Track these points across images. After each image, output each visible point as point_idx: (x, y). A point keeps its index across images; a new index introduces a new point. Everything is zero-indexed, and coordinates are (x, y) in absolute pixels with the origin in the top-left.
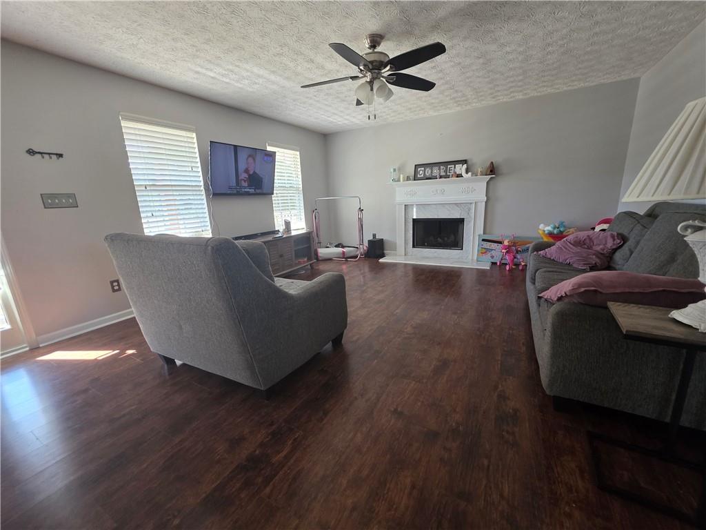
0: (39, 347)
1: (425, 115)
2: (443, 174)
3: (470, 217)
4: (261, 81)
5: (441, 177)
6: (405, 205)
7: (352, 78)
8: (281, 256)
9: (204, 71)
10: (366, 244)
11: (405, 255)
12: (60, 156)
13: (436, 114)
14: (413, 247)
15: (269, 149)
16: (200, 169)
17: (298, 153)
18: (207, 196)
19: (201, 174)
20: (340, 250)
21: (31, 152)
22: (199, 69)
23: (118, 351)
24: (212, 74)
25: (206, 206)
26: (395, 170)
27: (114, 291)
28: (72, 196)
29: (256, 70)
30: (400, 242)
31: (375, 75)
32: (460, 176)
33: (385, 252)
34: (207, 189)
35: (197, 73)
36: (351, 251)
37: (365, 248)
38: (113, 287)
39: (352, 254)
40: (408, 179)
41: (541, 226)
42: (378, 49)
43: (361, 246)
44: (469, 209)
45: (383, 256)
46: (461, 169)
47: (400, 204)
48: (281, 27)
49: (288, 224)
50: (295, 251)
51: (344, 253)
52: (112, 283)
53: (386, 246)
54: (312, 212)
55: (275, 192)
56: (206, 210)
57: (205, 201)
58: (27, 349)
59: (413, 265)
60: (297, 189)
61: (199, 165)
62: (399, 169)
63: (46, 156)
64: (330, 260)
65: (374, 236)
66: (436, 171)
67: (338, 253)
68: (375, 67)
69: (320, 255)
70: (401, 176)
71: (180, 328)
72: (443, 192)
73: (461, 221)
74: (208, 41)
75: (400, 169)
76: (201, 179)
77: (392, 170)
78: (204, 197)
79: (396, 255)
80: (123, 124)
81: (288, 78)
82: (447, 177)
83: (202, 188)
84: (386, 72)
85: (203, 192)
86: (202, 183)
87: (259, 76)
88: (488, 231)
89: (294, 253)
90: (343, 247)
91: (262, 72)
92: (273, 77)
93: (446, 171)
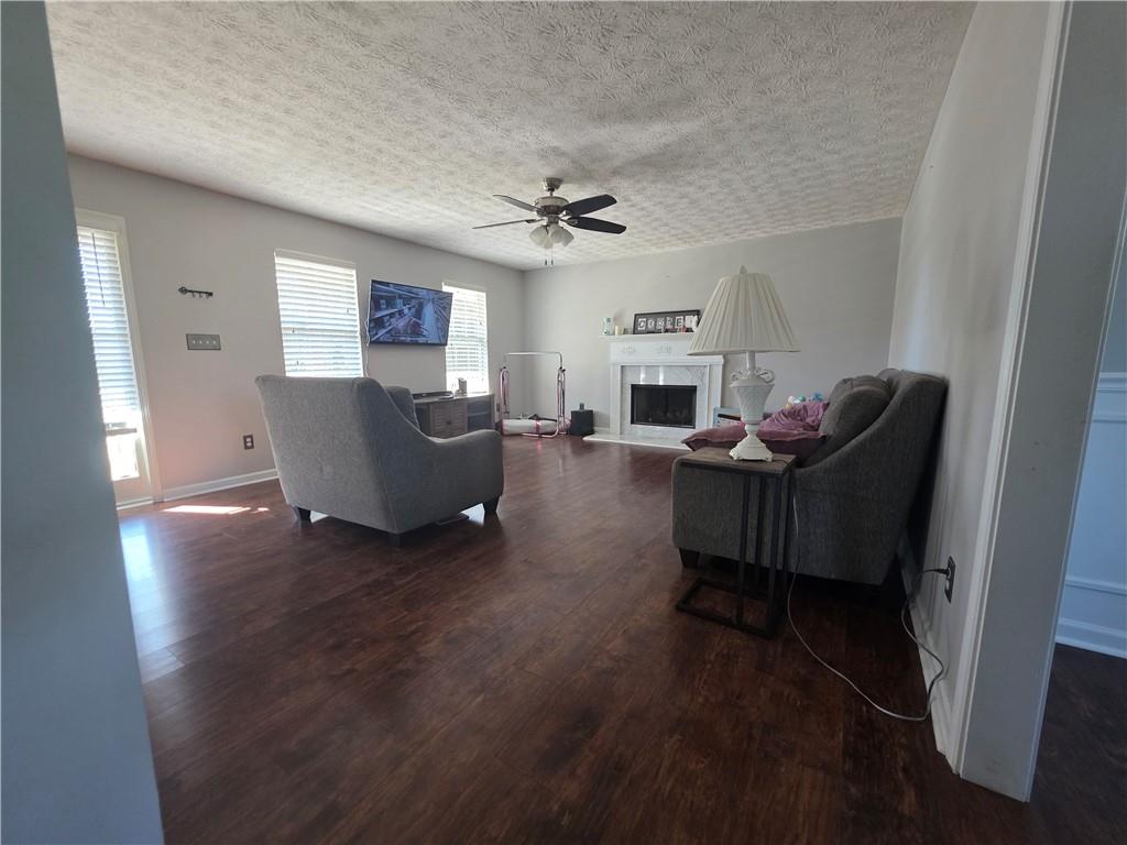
0: (163, 502)
1: (647, 252)
2: (669, 327)
3: (704, 384)
4: (434, 215)
5: (667, 331)
6: (622, 367)
7: (527, 221)
8: (449, 423)
9: (369, 206)
10: (568, 416)
11: (621, 433)
12: (211, 294)
13: (659, 251)
14: (632, 422)
15: (446, 289)
16: (357, 312)
17: (484, 294)
18: (363, 343)
19: (358, 317)
20: (534, 422)
21: (183, 290)
22: (364, 204)
23: (248, 509)
24: (378, 209)
25: (360, 356)
26: (609, 320)
27: (246, 448)
28: (216, 338)
29: (427, 206)
30: (615, 417)
31: (552, 220)
32: (689, 330)
33: (596, 428)
34: (363, 336)
35: (363, 207)
36: (548, 426)
37: (568, 422)
38: (246, 442)
39: (549, 430)
40: (625, 332)
41: (791, 399)
42: (555, 194)
43: (561, 419)
44: (703, 374)
45: (591, 432)
46: (691, 321)
47: (614, 364)
48: (451, 173)
49: (463, 384)
50: (469, 418)
51: (538, 427)
52: (245, 438)
53: (597, 420)
54: (498, 370)
55: (449, 342)
56: (360, 361)
57: (360, 350)
58: (151, 502)
59: (631, 446)
60: (481, 340)
61: (357, 307)
62: (615, 319)
63: (197, 295)
64: (519, 435)
65: (582, 406)
66: (661, 323)
67: (530, 427)
68: (550, 211)
69: (505, 428)
70: (617, 328)
71: (321, 470)
72: (669, 350)
73: (692, 390)
74: (376, 182)
75: (617, 319)
76: (358, 323)
77: (605, 320)
78: (359, 345)
79: (608, 433)
80: (277, 260)
81: (463, 214)
82: (674, 331)
83: (358, 334)
84: (563, 215)
85: (359, 340)
86: (358, 329)
87: (432, 211)
88: (727, 405)
89: (466, 420)
90: (539, 419)
91: (434, 208)
92: (447, 212)
93: (673, 324)
